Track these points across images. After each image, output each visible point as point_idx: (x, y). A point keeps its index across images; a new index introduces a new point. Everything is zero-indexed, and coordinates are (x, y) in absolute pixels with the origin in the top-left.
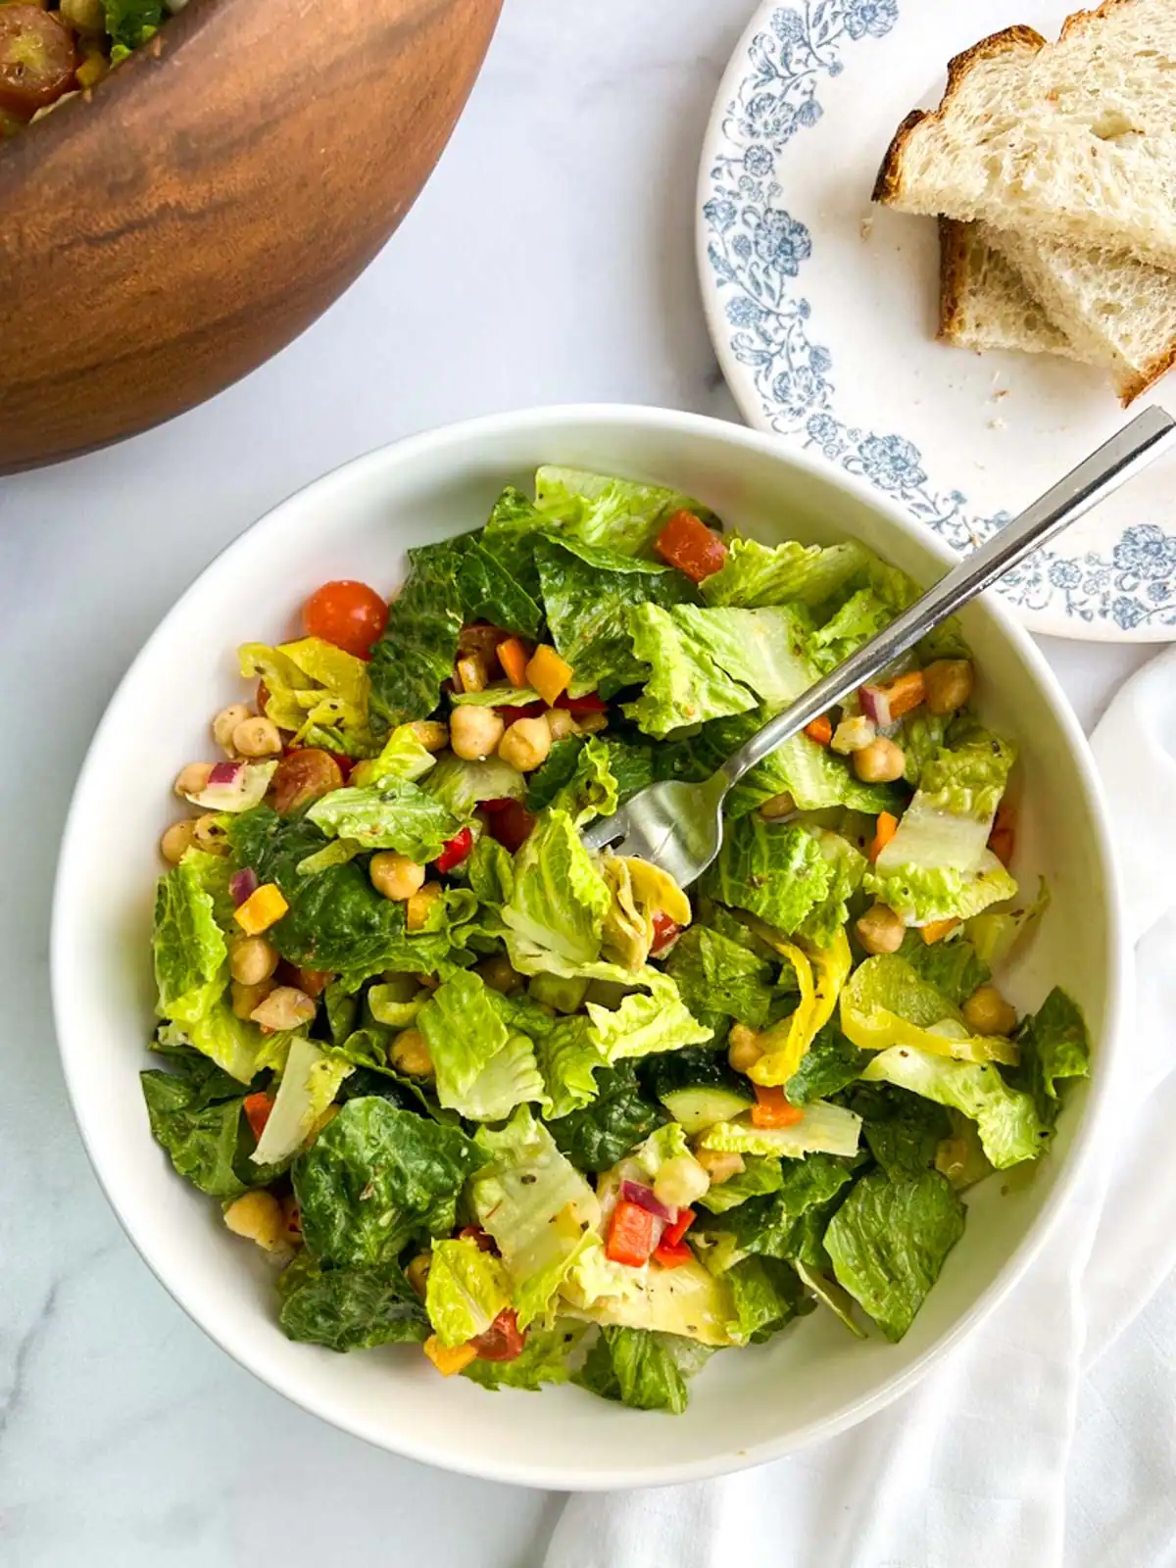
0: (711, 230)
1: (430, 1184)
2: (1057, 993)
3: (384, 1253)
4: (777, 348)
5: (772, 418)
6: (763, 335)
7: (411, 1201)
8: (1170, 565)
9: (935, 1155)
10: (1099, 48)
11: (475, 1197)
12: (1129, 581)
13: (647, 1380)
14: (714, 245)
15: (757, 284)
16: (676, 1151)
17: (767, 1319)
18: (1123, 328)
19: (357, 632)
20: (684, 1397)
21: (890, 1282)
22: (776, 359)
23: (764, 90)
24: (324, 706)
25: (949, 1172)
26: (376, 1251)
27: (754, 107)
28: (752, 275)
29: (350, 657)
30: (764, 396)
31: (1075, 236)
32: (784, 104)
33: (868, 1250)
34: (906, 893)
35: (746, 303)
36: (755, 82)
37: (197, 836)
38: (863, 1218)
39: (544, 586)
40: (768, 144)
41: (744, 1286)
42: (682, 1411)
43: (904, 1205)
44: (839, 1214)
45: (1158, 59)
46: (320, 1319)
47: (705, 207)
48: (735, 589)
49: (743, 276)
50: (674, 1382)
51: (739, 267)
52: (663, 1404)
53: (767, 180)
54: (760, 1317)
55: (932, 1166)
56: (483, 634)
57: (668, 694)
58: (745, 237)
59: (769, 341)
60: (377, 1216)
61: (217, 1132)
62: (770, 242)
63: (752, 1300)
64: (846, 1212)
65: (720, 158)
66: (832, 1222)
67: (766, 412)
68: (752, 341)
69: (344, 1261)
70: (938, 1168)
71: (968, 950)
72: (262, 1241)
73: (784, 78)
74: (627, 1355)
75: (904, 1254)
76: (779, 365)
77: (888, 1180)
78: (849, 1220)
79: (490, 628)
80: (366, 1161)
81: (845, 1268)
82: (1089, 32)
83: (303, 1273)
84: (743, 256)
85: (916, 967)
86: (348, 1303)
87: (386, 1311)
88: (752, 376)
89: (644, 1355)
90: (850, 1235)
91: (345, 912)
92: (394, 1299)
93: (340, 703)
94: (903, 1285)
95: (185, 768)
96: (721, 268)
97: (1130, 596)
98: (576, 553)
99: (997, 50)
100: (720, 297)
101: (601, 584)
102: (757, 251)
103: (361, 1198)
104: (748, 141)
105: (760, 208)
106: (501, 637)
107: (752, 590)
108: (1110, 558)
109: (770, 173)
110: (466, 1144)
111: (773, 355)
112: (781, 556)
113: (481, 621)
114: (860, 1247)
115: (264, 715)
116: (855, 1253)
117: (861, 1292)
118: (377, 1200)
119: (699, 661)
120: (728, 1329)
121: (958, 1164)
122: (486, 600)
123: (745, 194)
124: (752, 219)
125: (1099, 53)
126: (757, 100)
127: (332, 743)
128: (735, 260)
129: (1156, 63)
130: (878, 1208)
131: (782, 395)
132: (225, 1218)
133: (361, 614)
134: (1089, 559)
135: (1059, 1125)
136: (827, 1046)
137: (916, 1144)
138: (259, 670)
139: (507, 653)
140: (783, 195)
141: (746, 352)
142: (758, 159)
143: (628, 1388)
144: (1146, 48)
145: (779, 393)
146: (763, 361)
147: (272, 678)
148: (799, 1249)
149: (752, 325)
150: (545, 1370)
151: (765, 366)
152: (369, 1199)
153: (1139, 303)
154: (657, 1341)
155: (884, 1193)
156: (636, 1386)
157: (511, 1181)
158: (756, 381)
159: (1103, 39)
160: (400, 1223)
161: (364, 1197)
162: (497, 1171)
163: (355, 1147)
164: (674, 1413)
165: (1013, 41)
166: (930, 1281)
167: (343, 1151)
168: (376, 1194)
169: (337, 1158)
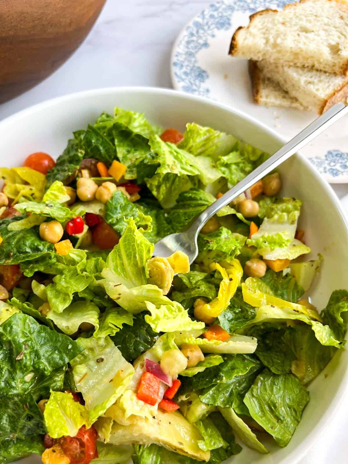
0: (175, 69)
1: (52, 363)
7: (42, 369)
8: (346, 160)
9: (291, 366)
11: (74, 373)
12: (332, 164)
14: (177, 73)
15: (191, 83)
16: (171, 346)
18: (316, 87)
19: (44, 167)
21: (278, 422)
23: (191, 39)
24: (27, 189)
27: (188, 43)
28: (189, 81)
31: (296, 61)
32: (197, 43)
33: (265, 408)
34: (265, 243)
35: (188, 87)
36: (188, 37)
38: (261, 393)
39: (116, 144)
40: (193, 51)
43: (279, 387)
44: (249, 392)
47: (173, 63)
49: (186, 81)
51: (185, 79)
55: (290, 371)
56: (92, 161)
57: (164, 161)
58: (187, 72)
60: (24, 374)
62: (195, 74)
64: (252, 391)
65: (178, 53)
66: (246, 395)
69: (5, 394)
70: (293, 372)
71: (294, 280)
73: (197, 37)
75: (283, 409)
78: (254, 394)
79: (95, 157)
80: (21, 343)
84: (186, 76)
90: (256, 401)
91: (28, 243)
92: (28, 417)
93: (34, 188)
94: (284, 422)
96: (179, 78)
97: (334, 168)
100: (179, 85)
102: (191, 76)
103: (17, 359)
104: (187, 50)
105: (191, 66)
106: (98, 160)
108: (324, 158)
109: (194, 58)
110: (71, 343)
115: (3, 192)
117: (264, 425)
118: (24, 361)
119: (176, 157)
122: (94, 145)
123: (186, 62)
126: (189, 41)
128: (184, 77)
130: (268, 388)
133: (46, 162)
134: (317, 158)
136: (238, 308)
137: (281, 362)
138: (4, 178)
139: (101, 167)
140: (199, 63)
142: (190, 54)
147: (8, 181)
148: (232, 403)
152: (20, 360)
153: (320, 81)
157: (92, 363)
161: (18, 358)
162: (85, 359)
163: (17, 335)
165: (268, 11)
166: (297, 421)
167: (10, 336)
168: (24, 358)
169: (7, 338)
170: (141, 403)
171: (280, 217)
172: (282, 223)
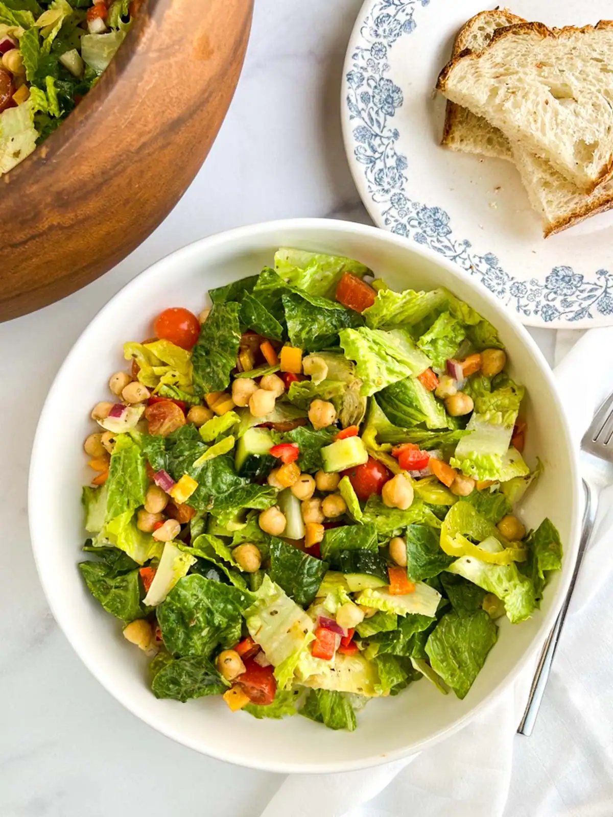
0: (350, 88)
1: (227, 615)
2: (546, 521)
3: (206, 650)
4: (379, 155)
5: (373, 193)
6: (372, 147)
7: (217, 624)
8: (574, 289)
9: (482, 602)
10: (574, 48)
11: (249, 625)
13: (336, 715)
14: (350, 96)
15: (371, 119)
17: (395, 683)
19: (183, 336)
20: (354, 723)
21: (459, 667)
22: (378, 162)
23: (385, 12)
24: (169, 375)
25: (489, 611)
26: (201, 648)
27: (379, 21)
28: (369, 114)
29: (182, 350)
30: (369, 181)
32: (395, 20)
33: (448, 651)
34: (473, 468)
35: (365, 129)
36: (381, 6)
37: (103, 443)
38: (445, 635)
39: (287, 315)
40: (385, 42)
41: (384, 666)
42: (353, 730)
43: (466, 629)
44: (433, 633)
45: (603, 65)
46: (171, 686)
47: (348, 75)
48: (381, 315)
49: (365, 115)
50: (350, 715)
51: (363, 109)
52: (344, 726)
53: (382, 62)
54: (392, 681)
55: (481, 607)
56: (251, 339)
58: (367, 93)
59: (375, 151)
60: (200, 633)
61: (126, 589)
62: (381, 96)
63: (389, 673)
64: (437, 632)
65: (358, 48)
66: (429, 638)
67: (369, 190)
68: (366, 151)
70: (483, 609)
71: (502, 497)
72: (142, 646)
73: (397, 6)
74: (326, 703)
75: (466, 654)
76: (379, 165)
77: (459, 616)
78: (438, 636)
79: (255, 335)
80: (192, 607)
81: (437, 661)
82: (573, 38)
83: (161, 662)
84: (366, 103)
85: (474, 506)
86: (184, 677)
87: (203, 680)
88: (364, 170)
89: (335, 703)
90: (439, 644)
92: (206, 674)
93: (177, 374)
94: (466, 669)
95: (96, 405)
96: (353, 109)
97: (551, 304)
98: (305, 298)
99: (522, 32)
100: (351, 125)
101: (316, 315)
102: (373, 101)
104: (374, 40)
105: (377, 77)
106: (261, 340)
107: (390, 315)
109: (385, 58)
111: (377, 159)
112: (405, 297)
113: (250, 332)
114: (443, 649)
115: (137, 380)
116: (441, 653)
117: (444, 673)
118: (199, 625)
119: (378, 354)
120: (375, 688)
121: (494, 607)
122: (255, 322)
123: (369, 69)
124: (373, 83)
125: (573, 51)
126: (381, 17)
127: (173, 394)
128: (361, 105)
129: (600, 67)
130: (453, 630)
131: (379, 181)
132: (124, 633)
133: (184, 326)
134: (533, 282)
135: (545, 593)
137: (473, 596)
138: (135, 356)
139: (266, 349)
140: (390, 71)
141: (362, 156)
142: (378, 50)
143: (327, 718)
144: (599, 57)
145: (378, 180)
146: (371, 162)
147: (141, 359)
148: (412, 651)
149: (366, 141)
150: (284, 709)
151: (371, 164)
152: (194, 625)
154: (340, 697)
155: (456, 623)
156: (331, 717)
157: (266, 615)
158: (366, 173)
159: (579, 45)
160: (213, 635)
161: (192, 624)
162: (257, 611)
163: (186, 601)
164: (350, 731)
165: (532, 29)
166: (480, 666)
167: (180, 603)
168: (198, 623)
169: (177, 606)
170: (317, 659)
171: (492, 418)
172: (494, 425)
